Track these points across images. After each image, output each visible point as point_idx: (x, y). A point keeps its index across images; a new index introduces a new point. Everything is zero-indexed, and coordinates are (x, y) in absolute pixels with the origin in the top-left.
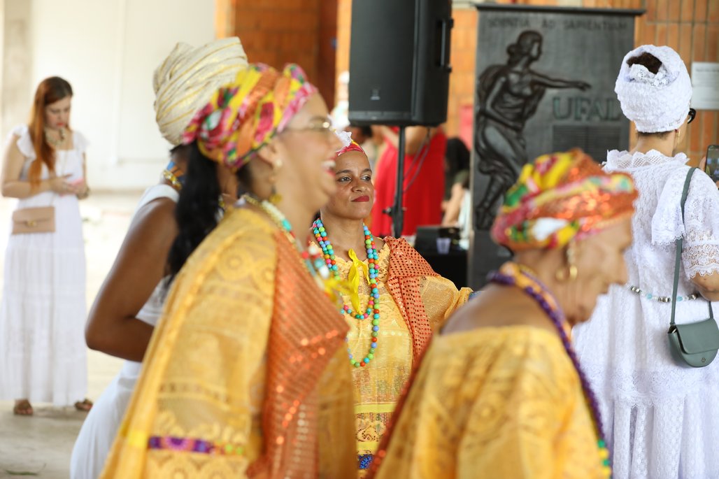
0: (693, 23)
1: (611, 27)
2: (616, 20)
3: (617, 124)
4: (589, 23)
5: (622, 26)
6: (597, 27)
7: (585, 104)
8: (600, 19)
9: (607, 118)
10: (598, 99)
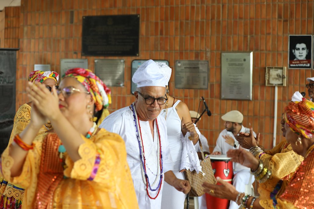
0: (34, 52)
1: (9, 54)
2: (10, 52)
3: (12, 84)
4: (2, 53)
5: (12, 54)
6: (5, 54)
7: (2, 79)
8: (5, 52)
9: (9, 83)
10: (6, 77)
